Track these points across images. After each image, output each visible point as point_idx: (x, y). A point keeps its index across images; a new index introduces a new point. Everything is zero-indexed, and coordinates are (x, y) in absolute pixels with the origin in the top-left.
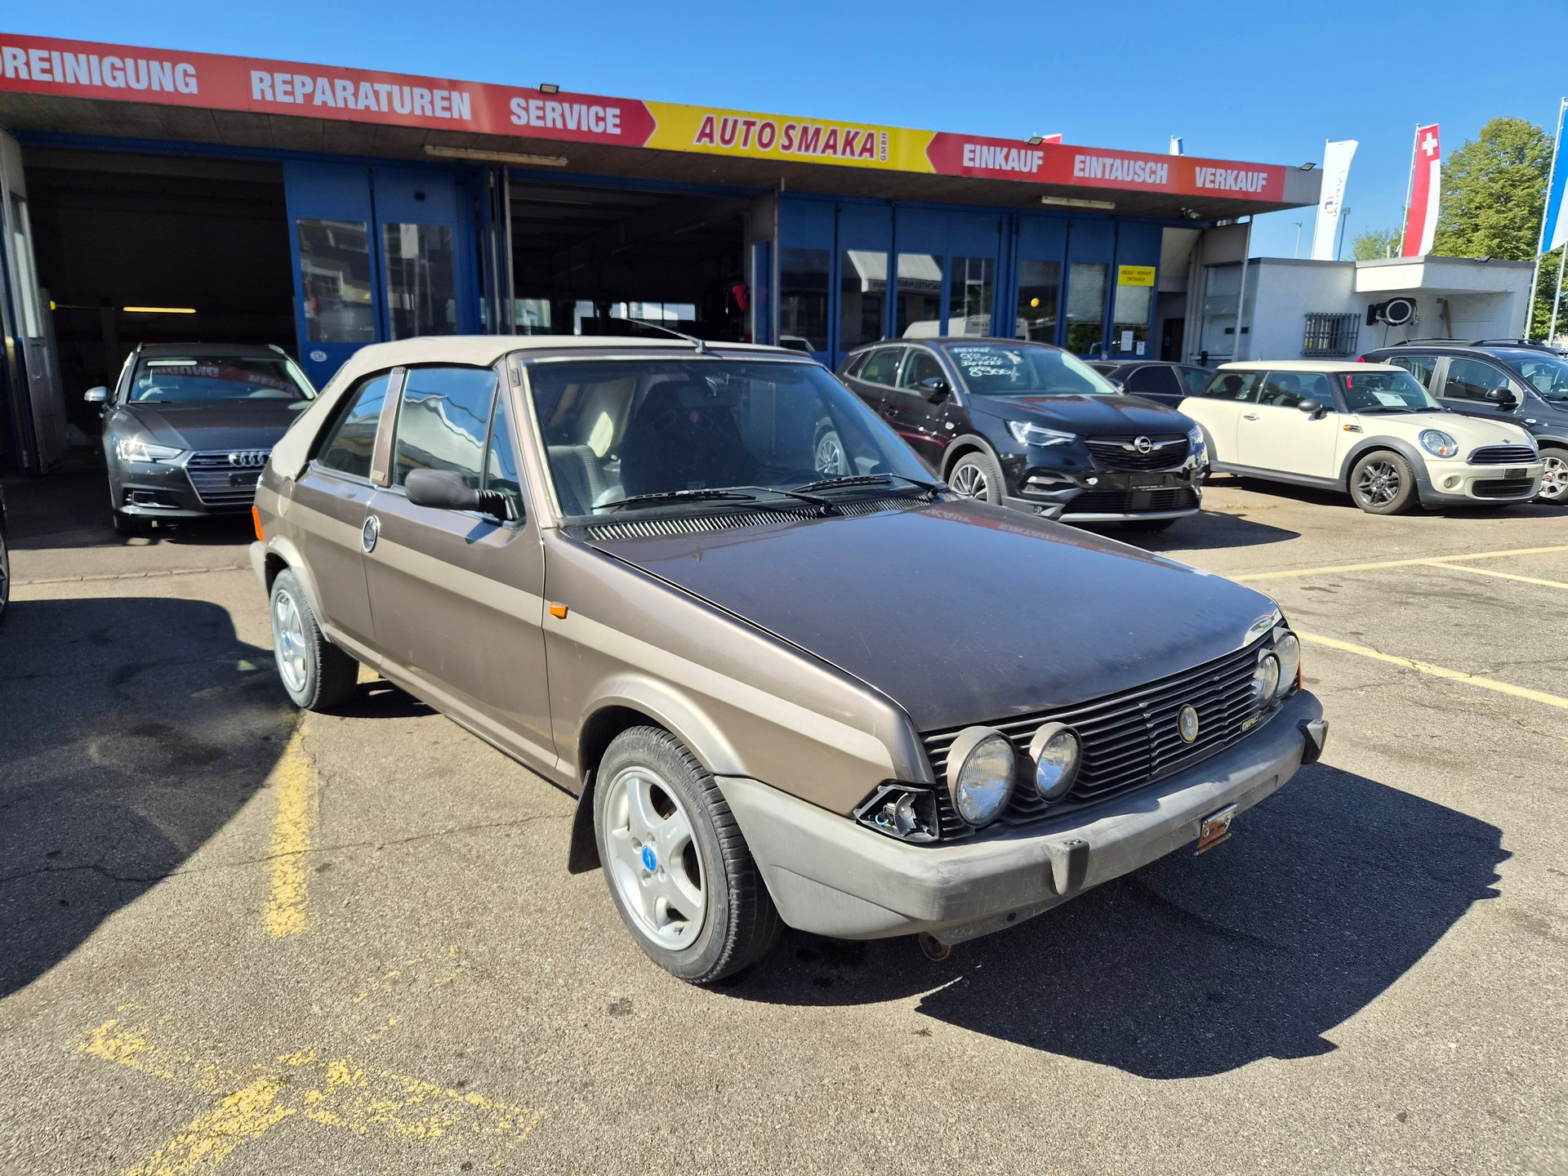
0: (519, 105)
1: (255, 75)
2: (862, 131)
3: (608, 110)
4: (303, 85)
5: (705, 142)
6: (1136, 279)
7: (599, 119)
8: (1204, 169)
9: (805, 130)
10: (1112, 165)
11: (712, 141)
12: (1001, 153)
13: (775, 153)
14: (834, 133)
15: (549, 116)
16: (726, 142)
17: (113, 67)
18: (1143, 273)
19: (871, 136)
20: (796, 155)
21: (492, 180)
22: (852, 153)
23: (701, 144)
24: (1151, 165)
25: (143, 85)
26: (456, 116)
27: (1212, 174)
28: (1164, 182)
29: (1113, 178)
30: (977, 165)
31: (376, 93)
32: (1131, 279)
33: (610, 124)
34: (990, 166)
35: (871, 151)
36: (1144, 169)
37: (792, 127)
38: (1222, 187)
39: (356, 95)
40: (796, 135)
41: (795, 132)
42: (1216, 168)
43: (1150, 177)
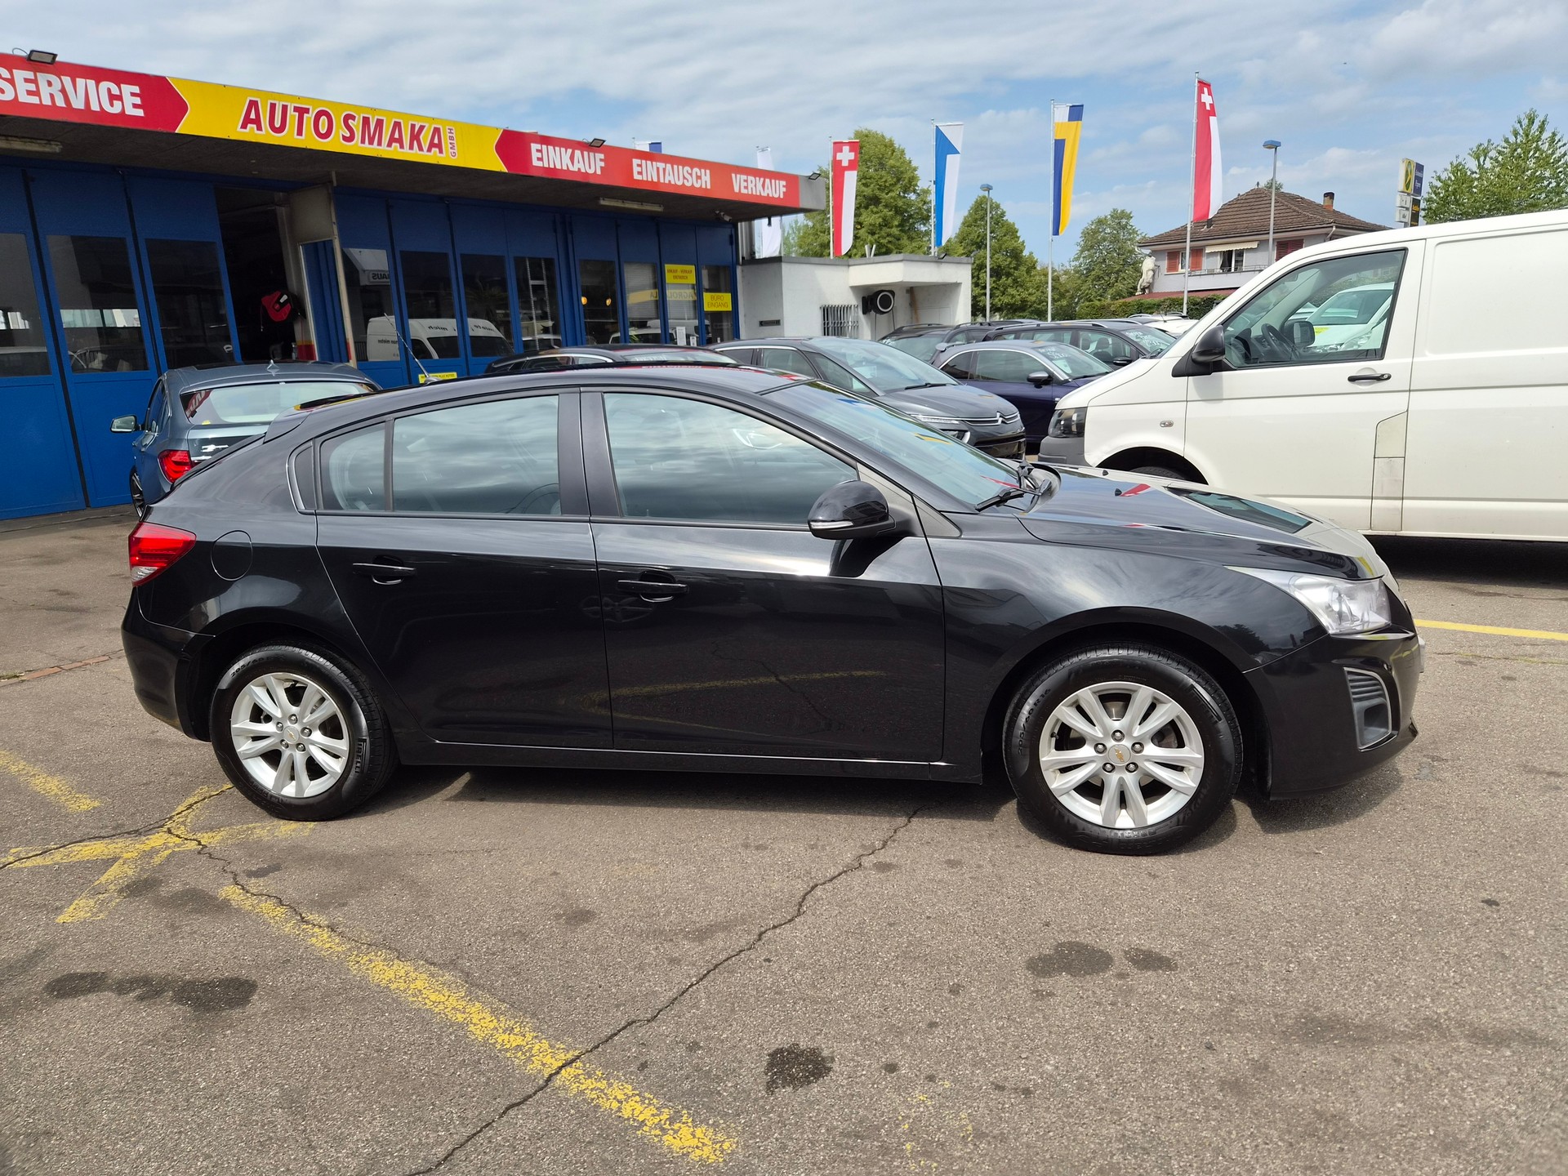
2: (427, 125)
3: (123, 86)
5: (250, 129)
6: (680, 277)
7: (113, 98)
8: (738, 176)
9: (366, 121)
10: (664, 170)
11: (259, 128)
12: (566, 154)
13: (335, 144)
14: (397, 125)
15: (45, 91)
16: (276, 130)
18: (686, 271)
19: (437, 131)
20: (358, 147)
22: (421, 149)
23: (247, 130)
24: (696, 170)
27: (745, 180)
28: (709, 187)
29: (666, 181)
30: (546, 165)
32: (676, 277)
33: (130, 103)
34: (558, 167)
35: (439, 146)
36: (691, 174)
37: (353, 118)
38: (754, 193)
40: (356, 125)
41: (355, 123)
42: (748, 175)
43: (697, 181)
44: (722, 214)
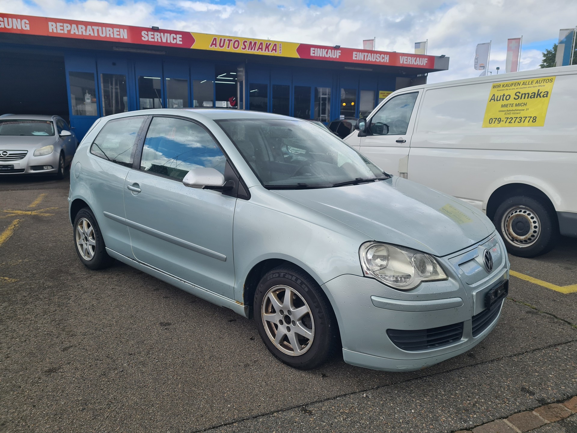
0: (145, 34)
1: (50, 24)
2: (272, 43)
3: (177, 35)
4: (67, 27)
5: (213, 47)
6: (386, 96)
8: (403, 57)
10: (367, 56)
11: (216, 46)
12: (324, 51)
13: (239, 50)
14: (261, 44)
15: (156, 37)
16: (221, 47)
18: (389, 94)
19: (275, 45)
20: (247, 51)
22: (269, 51)
24: (382, 55)
25: (10, 27)
26: (122, 37)
27: (406, 59)
28: (388, 61)
29: (368, 60)
30: (316, 55)
31: (93, 30)
32: (384, 96)
33: (179, 40)
34: (321, 56)
35: (275, 50)
36: (380, 57)
38: (410, 63)
39: (86, 30)
41: (247, 43)
42: (408, 56)
43: (382, 60)
44: (402, 72)
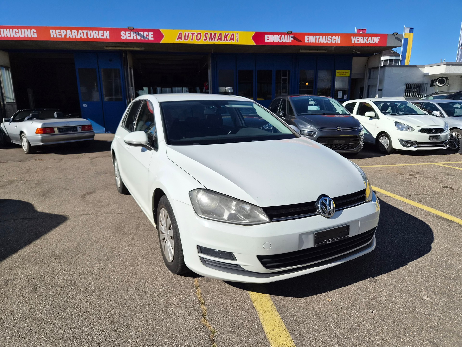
0: (123, 33)
1: (51, 31)
2: (230, 34)
3: (150, 33)
4: (64, 32)
5: (179, 40)
6: (343, 74)
7: (147, 36)
8: (355, 37)
9: (211, 34)
10: (319, 38)
11: (181, 40)
12: (278, 37)
13: (202, 42)
14: (221, 34)
15: (132, 36)
16: (186, 40)
17: (16, 32)
18: (346, 72)
19: (233, 35)
20: (208, 42)
21: (124, 55)
22: (227, 40)
24: (334, 37)
25: (23, 36)
26: (105, 38)
27: (358, 39)
28: (339, 42)
29: (319, 42)
30: (270, 41)
31: (83, 33)
32: (341, 74)
33: (150, 37)
34: (275, 41)
35: (233, 39)
36: (331, 39)
37: (207, 34)
38: (362, 43)
39: (78, 34)
40: (208, 36)
42: (359, 36)
43: (334, 41)
44: (357, 51)
